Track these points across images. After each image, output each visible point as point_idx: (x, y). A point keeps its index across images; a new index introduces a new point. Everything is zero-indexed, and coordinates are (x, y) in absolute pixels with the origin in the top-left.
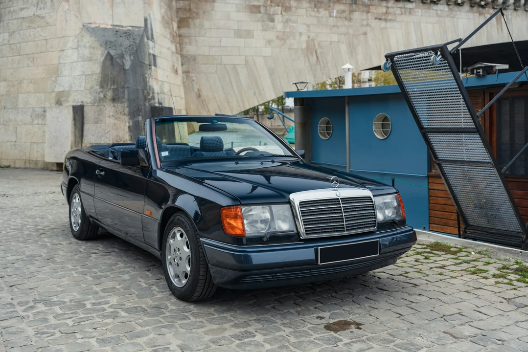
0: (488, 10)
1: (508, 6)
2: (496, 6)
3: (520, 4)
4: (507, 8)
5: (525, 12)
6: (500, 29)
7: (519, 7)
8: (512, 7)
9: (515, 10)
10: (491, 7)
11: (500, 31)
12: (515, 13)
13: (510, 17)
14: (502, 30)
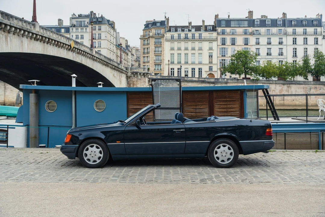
0: (1, 32)
1: (11, 32)
2: (6, 30)
3: (17, 32)
4: (10, 32)
5: (18, 36)
6: (7, 44)
7: (16, 33)
8: (12, 33)
9: (14, 34)
10: (3, 30)
11: (7, 45)
12: (14, 36)
13: (11, 38)
14: (8, 45)
